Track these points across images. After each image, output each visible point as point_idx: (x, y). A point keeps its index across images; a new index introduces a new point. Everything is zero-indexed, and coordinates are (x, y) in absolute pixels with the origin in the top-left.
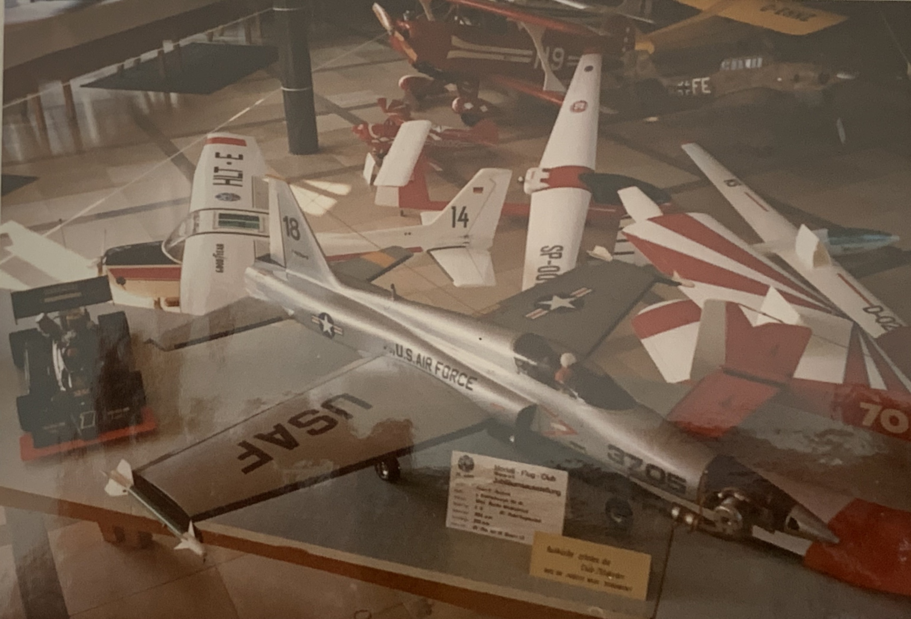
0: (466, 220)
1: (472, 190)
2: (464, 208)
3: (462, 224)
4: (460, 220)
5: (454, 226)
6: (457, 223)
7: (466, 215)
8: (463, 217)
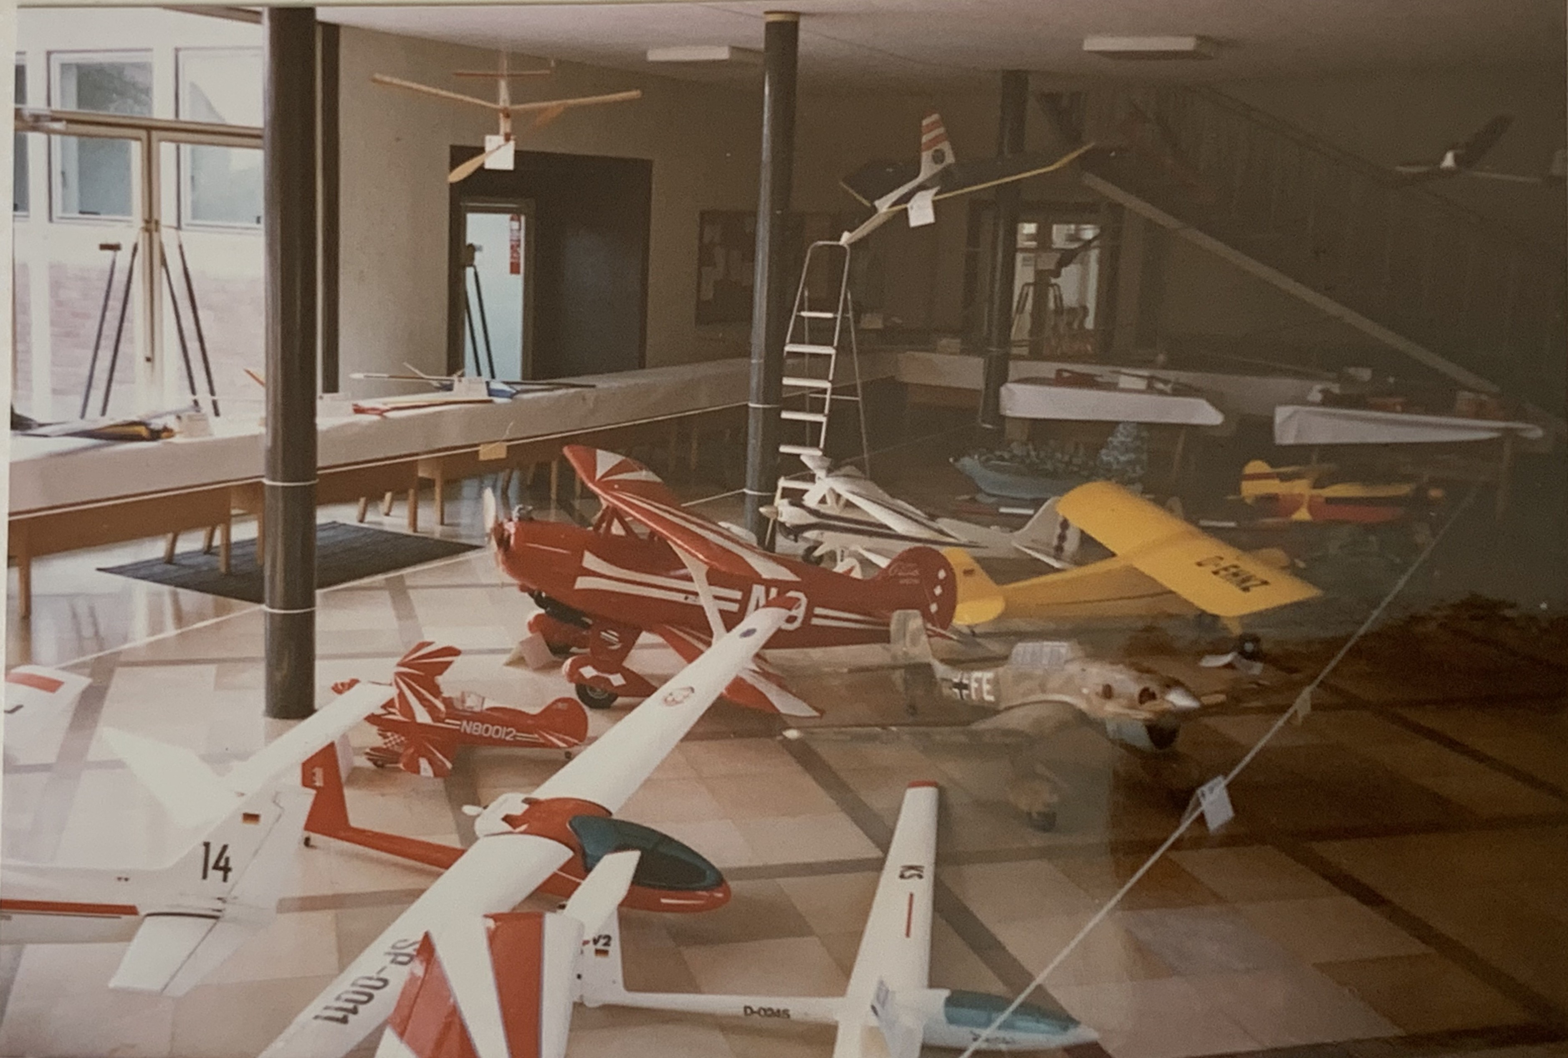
0: (226, 870)
1: (240, 818)
2: (225, 848)
3: (220, 874)
4: (216, 867)
5: (205, 876)
6: (211, 872)
7: (227, 860)
8: (222, 863)
